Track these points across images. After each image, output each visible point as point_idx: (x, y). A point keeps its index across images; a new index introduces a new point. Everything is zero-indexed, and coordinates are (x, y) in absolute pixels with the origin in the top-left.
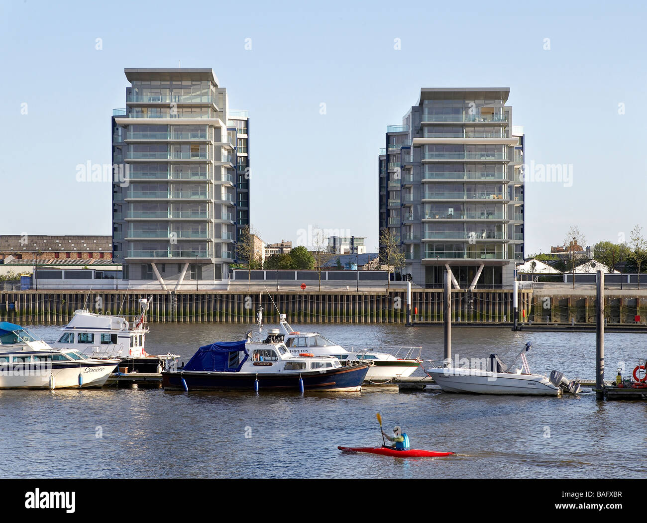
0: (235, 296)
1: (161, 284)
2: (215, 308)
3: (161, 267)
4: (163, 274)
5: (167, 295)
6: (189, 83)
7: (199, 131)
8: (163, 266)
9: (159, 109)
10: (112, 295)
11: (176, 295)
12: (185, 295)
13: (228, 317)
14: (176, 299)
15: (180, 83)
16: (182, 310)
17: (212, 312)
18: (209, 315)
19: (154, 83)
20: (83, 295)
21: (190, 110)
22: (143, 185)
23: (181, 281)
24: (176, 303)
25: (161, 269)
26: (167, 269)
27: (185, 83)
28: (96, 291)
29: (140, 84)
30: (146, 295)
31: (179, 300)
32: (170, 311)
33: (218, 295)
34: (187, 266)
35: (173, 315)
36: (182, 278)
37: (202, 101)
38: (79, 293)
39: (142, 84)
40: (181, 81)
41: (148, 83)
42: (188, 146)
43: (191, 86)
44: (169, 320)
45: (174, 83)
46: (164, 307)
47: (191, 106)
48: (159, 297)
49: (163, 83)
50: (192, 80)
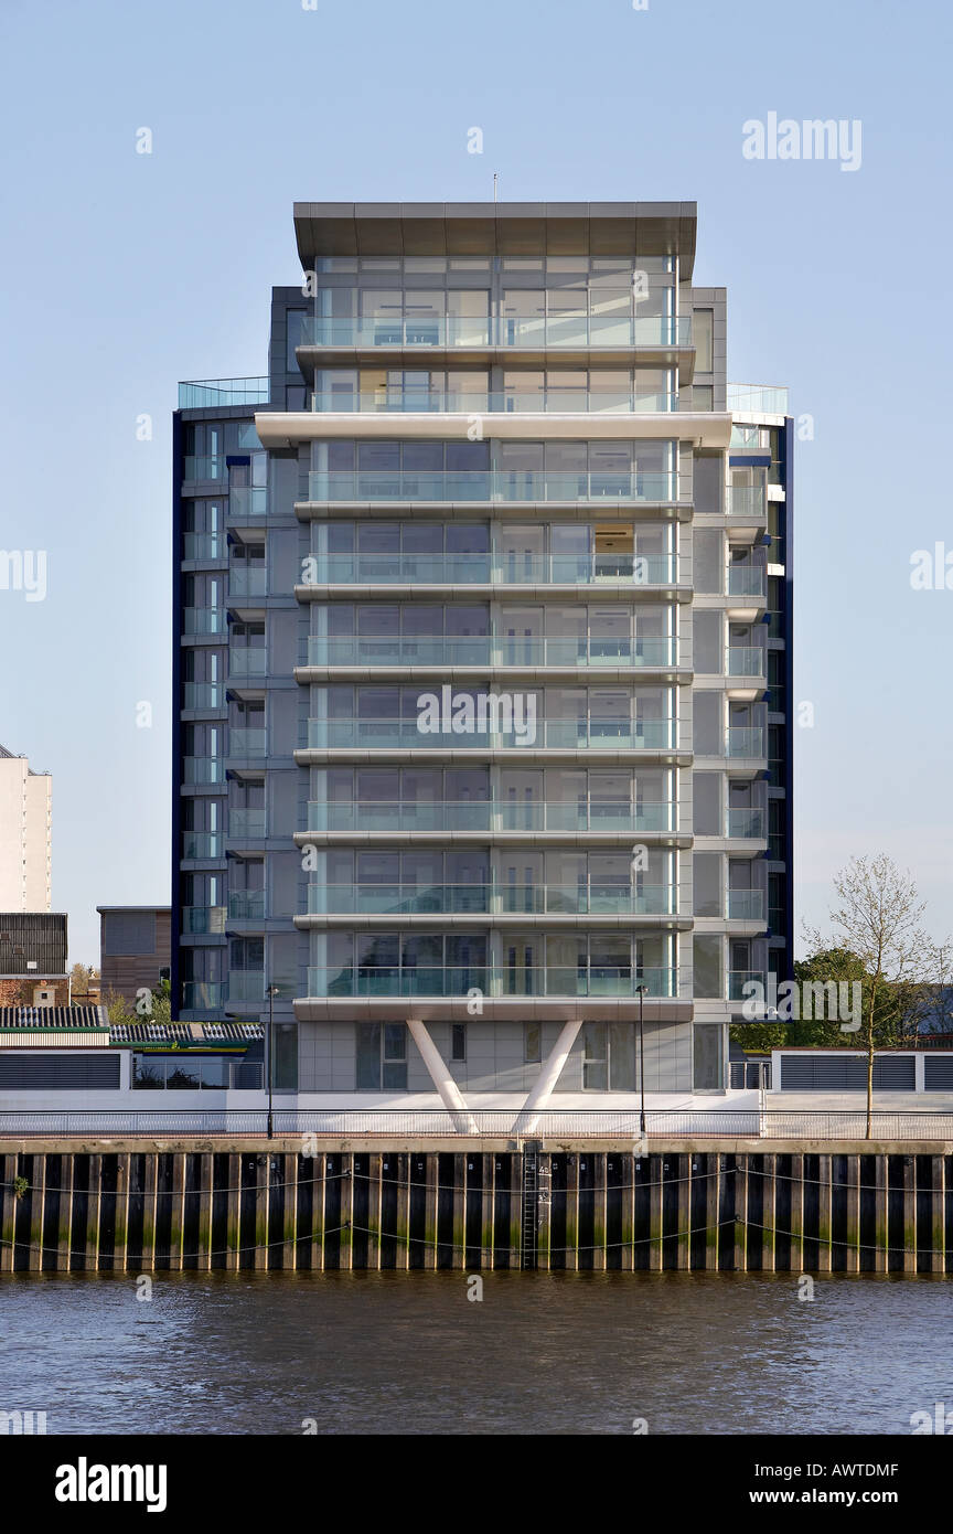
0: (822, 1160)
1: (452, 1111)
2: (729, 1212)
3: (448, 1036)
4: (460, 1067)
5: (504, 1158)
6: (579, 265)
7: (634, 466)
8: (457, 1035)
9: (438, 377)
10: (250, 1158)
11: (545, 1155)
12: (588, 1158)
13: (788, 1252)
14: (546, 1172)
15: (536, 265)
16: (574, 1219)
17: (714, 1227)
18: (700, 1243)
19: (414, 266)
20: (111, 1160)
21: (579, 378)
22: (365, 692)
23: (546, 1099)
24: (548, 1189)
25: (449, 1046)
26: (473, 1046)
27: (556, 265)
28: (176, 1139)
29: (353, 269)
30: (405, 1155)
31: (560, 1179)
32: (517, 1225)
33: (743, 1155)
34: (572, 1032)
35: (531, 1239)
36: (551, 1085)
37: (638, 342)
38: (94, 1150)
39: (361, 272)
40: (544, 255)
41: (393, 265)
42: (580, 532)
43: (587, 277)
44: (515, 1261)
45: (510, 265)
46: (490, 1205)
47: (586, 363)
48: (467, 1166)
49: (457, 265)
50: (592, 254)
